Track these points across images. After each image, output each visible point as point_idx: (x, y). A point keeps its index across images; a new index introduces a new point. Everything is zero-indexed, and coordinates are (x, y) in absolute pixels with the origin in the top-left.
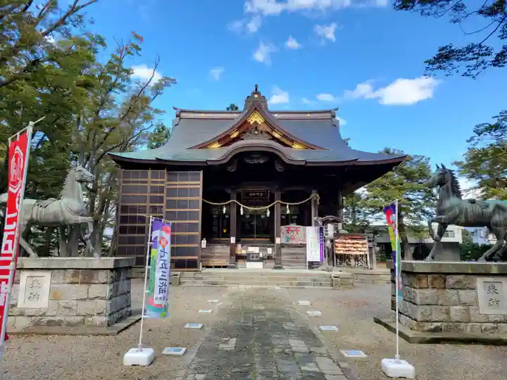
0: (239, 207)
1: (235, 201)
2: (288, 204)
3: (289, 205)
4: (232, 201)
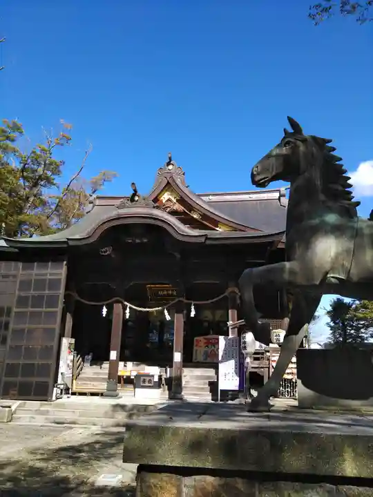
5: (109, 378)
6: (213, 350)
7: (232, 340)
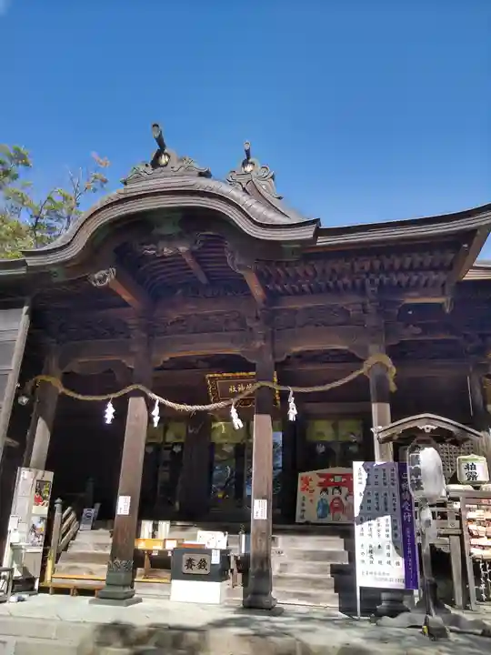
1: (141, 387)
2: (292, 390)
5: (113, 556)
6: (339, 498)
7: (383, 468)
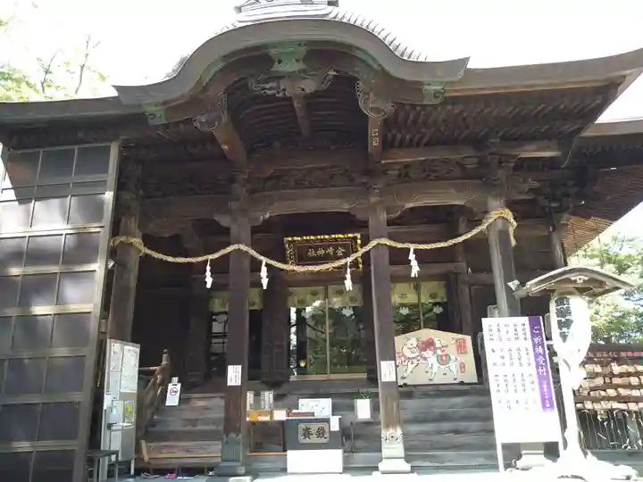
0: (256, 266)
1: (243, 247)
2: (412, 247)
3: (416, 251)
4: (235, 247)
